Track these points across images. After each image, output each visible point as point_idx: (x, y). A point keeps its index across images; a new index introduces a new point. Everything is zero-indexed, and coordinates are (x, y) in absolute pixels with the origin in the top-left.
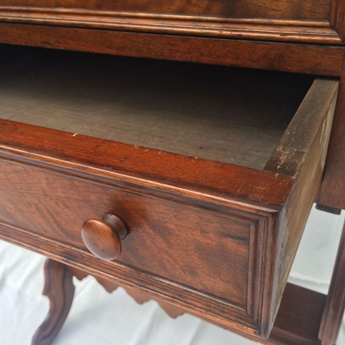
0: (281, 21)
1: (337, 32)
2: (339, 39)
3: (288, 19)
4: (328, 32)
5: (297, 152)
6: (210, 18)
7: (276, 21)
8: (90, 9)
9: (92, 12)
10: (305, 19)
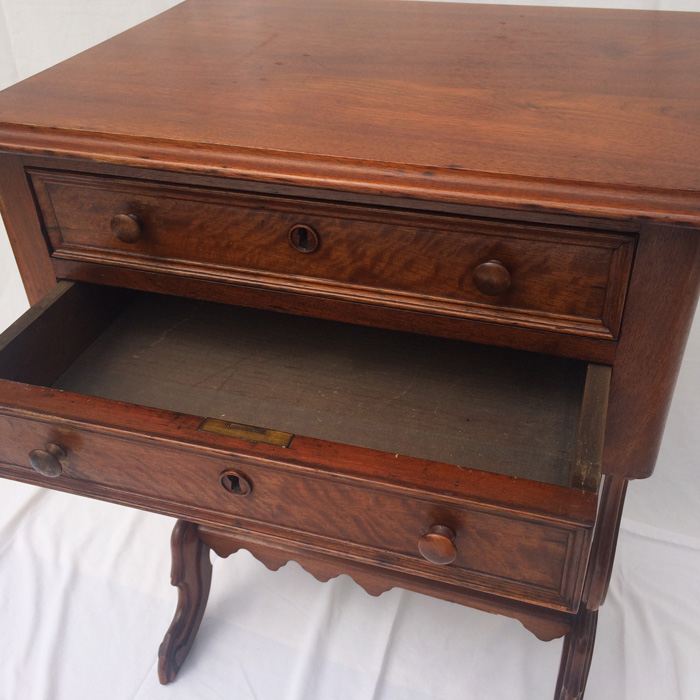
0: (556, 315)
1: (609, 329)
2: (610, 336)
3: (563, 313)
4: (601, 329)
5: (593, 466)
6: (483, 305)
7: (551, 314)
8: (342, 281)
9: (343, 284)
10: (579, 315)
